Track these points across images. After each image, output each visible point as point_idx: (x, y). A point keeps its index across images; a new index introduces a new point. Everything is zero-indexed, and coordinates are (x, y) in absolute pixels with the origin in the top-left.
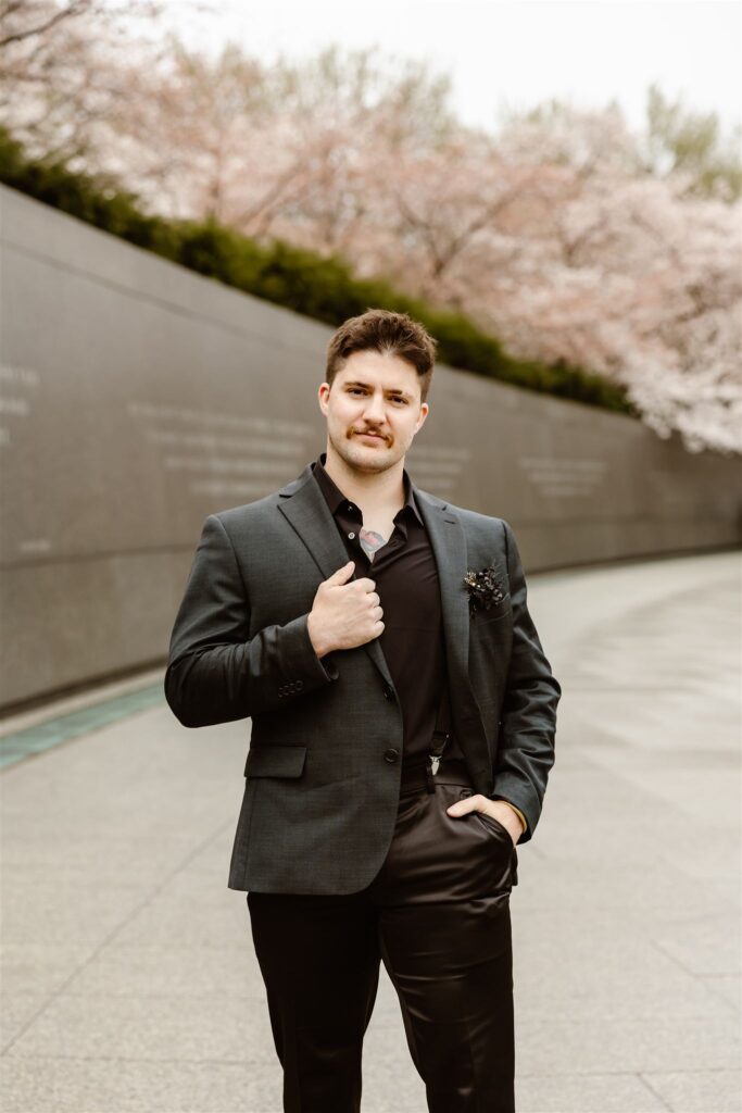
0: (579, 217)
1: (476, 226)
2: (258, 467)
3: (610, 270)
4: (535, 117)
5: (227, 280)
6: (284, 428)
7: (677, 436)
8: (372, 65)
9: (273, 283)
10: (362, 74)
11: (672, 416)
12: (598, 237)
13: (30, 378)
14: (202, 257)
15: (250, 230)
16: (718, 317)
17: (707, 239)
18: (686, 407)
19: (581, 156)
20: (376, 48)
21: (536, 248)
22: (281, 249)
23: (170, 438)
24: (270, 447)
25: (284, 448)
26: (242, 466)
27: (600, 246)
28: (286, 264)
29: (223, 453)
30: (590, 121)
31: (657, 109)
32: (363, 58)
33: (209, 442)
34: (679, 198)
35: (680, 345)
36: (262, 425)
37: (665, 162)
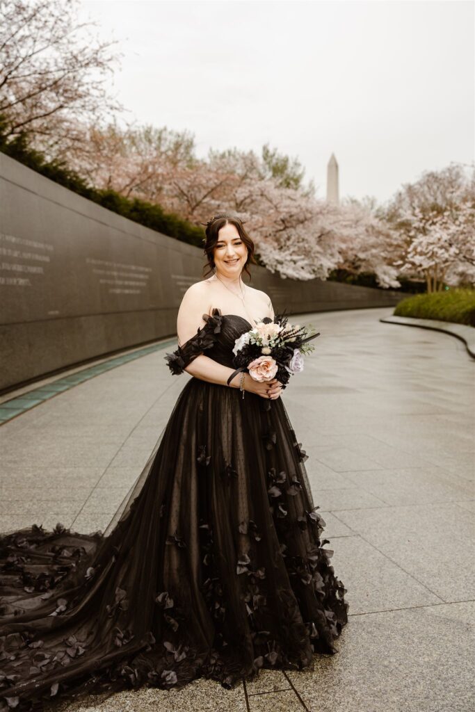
0: (241, 193)
1: (205, 197)
2: (132, 283)
3: (252, 213)
4: (223, 156)
5: (118, 212)
6: (141, 269)
7: (277, 272)
8: (164, 135)
9: (134, 214)
10: (160, 139)
11: (276, 266)
12: (248, 201)
13: (50, 248)
14: (109, 204)
15: (125, 194)
16: (291, 231)
17: (288, 202)
18: (281, 263)
19: (240, 171)
20: (165, 129)
21: (226, 204)
22: (137, 202)
23: (101, 272)
24: (136, 276)
25: (142, 276)
26: (126, 283)
27: (249, 204)
28: (139, 207)
29: (120, 278)
30: (244, 158)
31: (266, 154)
32: (161, 133)
33: (115, 274)
34: (277, 187)
35: (277, 240)
36: (133, 268)
37: (269, 174)
